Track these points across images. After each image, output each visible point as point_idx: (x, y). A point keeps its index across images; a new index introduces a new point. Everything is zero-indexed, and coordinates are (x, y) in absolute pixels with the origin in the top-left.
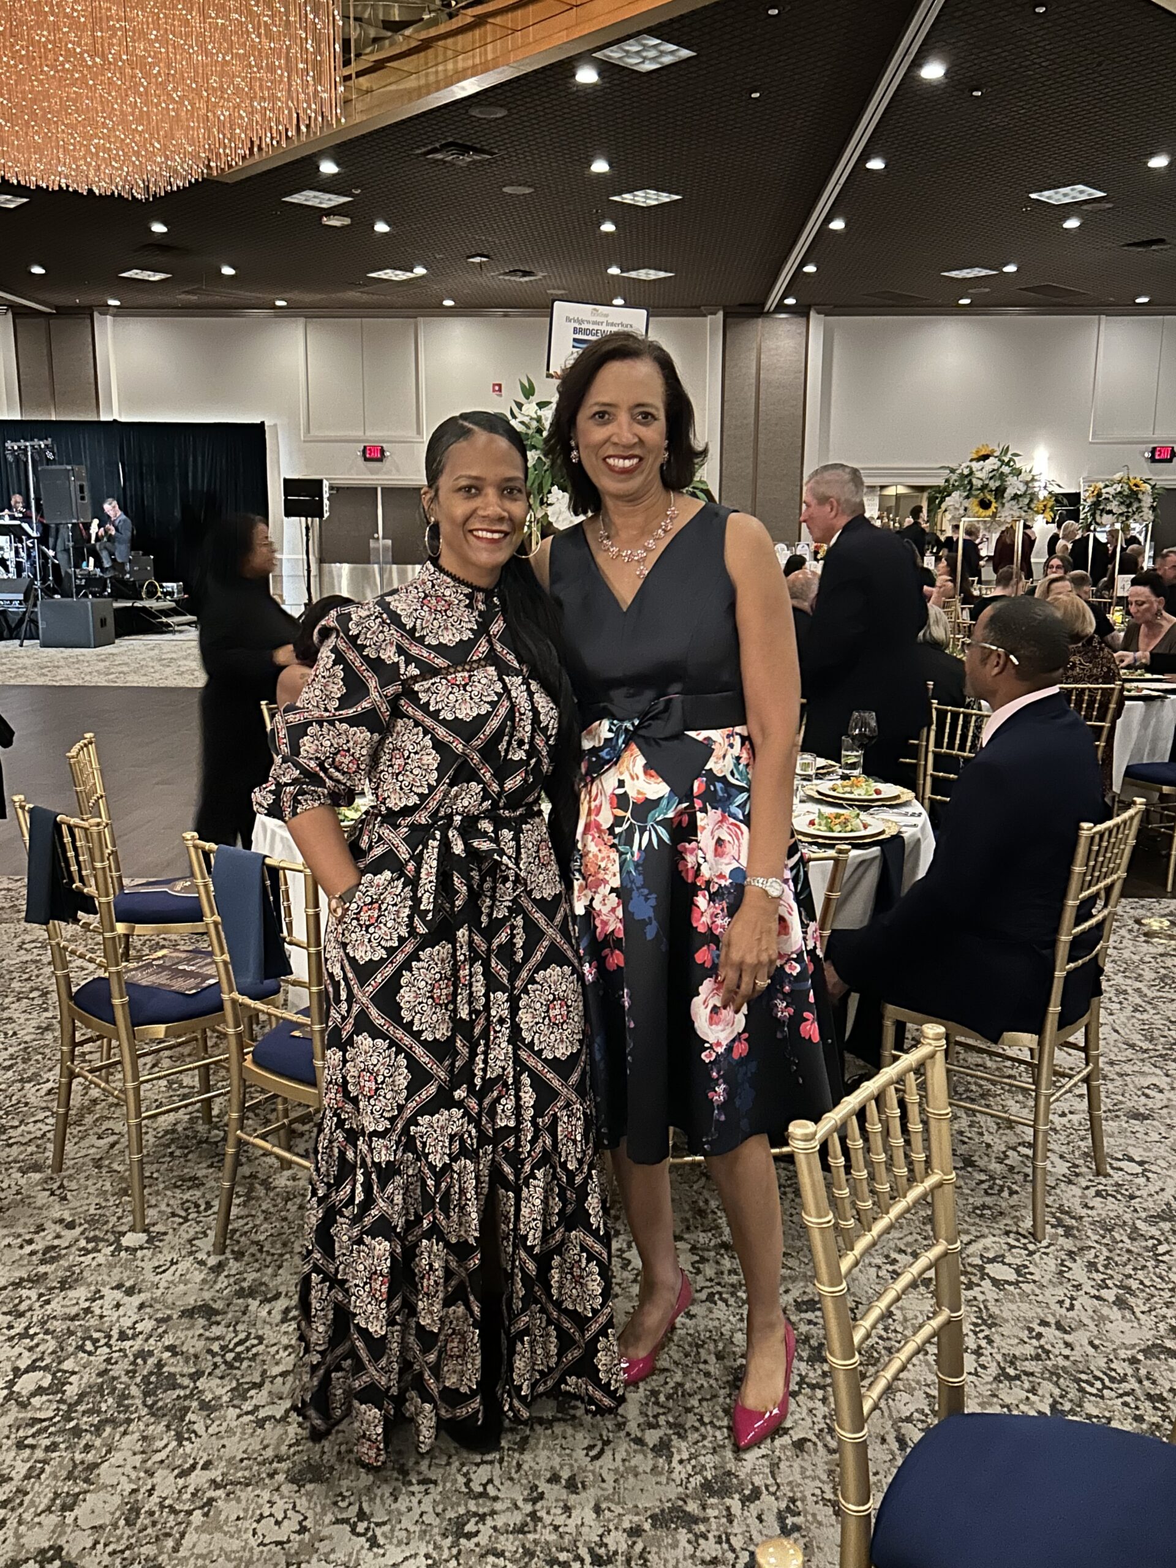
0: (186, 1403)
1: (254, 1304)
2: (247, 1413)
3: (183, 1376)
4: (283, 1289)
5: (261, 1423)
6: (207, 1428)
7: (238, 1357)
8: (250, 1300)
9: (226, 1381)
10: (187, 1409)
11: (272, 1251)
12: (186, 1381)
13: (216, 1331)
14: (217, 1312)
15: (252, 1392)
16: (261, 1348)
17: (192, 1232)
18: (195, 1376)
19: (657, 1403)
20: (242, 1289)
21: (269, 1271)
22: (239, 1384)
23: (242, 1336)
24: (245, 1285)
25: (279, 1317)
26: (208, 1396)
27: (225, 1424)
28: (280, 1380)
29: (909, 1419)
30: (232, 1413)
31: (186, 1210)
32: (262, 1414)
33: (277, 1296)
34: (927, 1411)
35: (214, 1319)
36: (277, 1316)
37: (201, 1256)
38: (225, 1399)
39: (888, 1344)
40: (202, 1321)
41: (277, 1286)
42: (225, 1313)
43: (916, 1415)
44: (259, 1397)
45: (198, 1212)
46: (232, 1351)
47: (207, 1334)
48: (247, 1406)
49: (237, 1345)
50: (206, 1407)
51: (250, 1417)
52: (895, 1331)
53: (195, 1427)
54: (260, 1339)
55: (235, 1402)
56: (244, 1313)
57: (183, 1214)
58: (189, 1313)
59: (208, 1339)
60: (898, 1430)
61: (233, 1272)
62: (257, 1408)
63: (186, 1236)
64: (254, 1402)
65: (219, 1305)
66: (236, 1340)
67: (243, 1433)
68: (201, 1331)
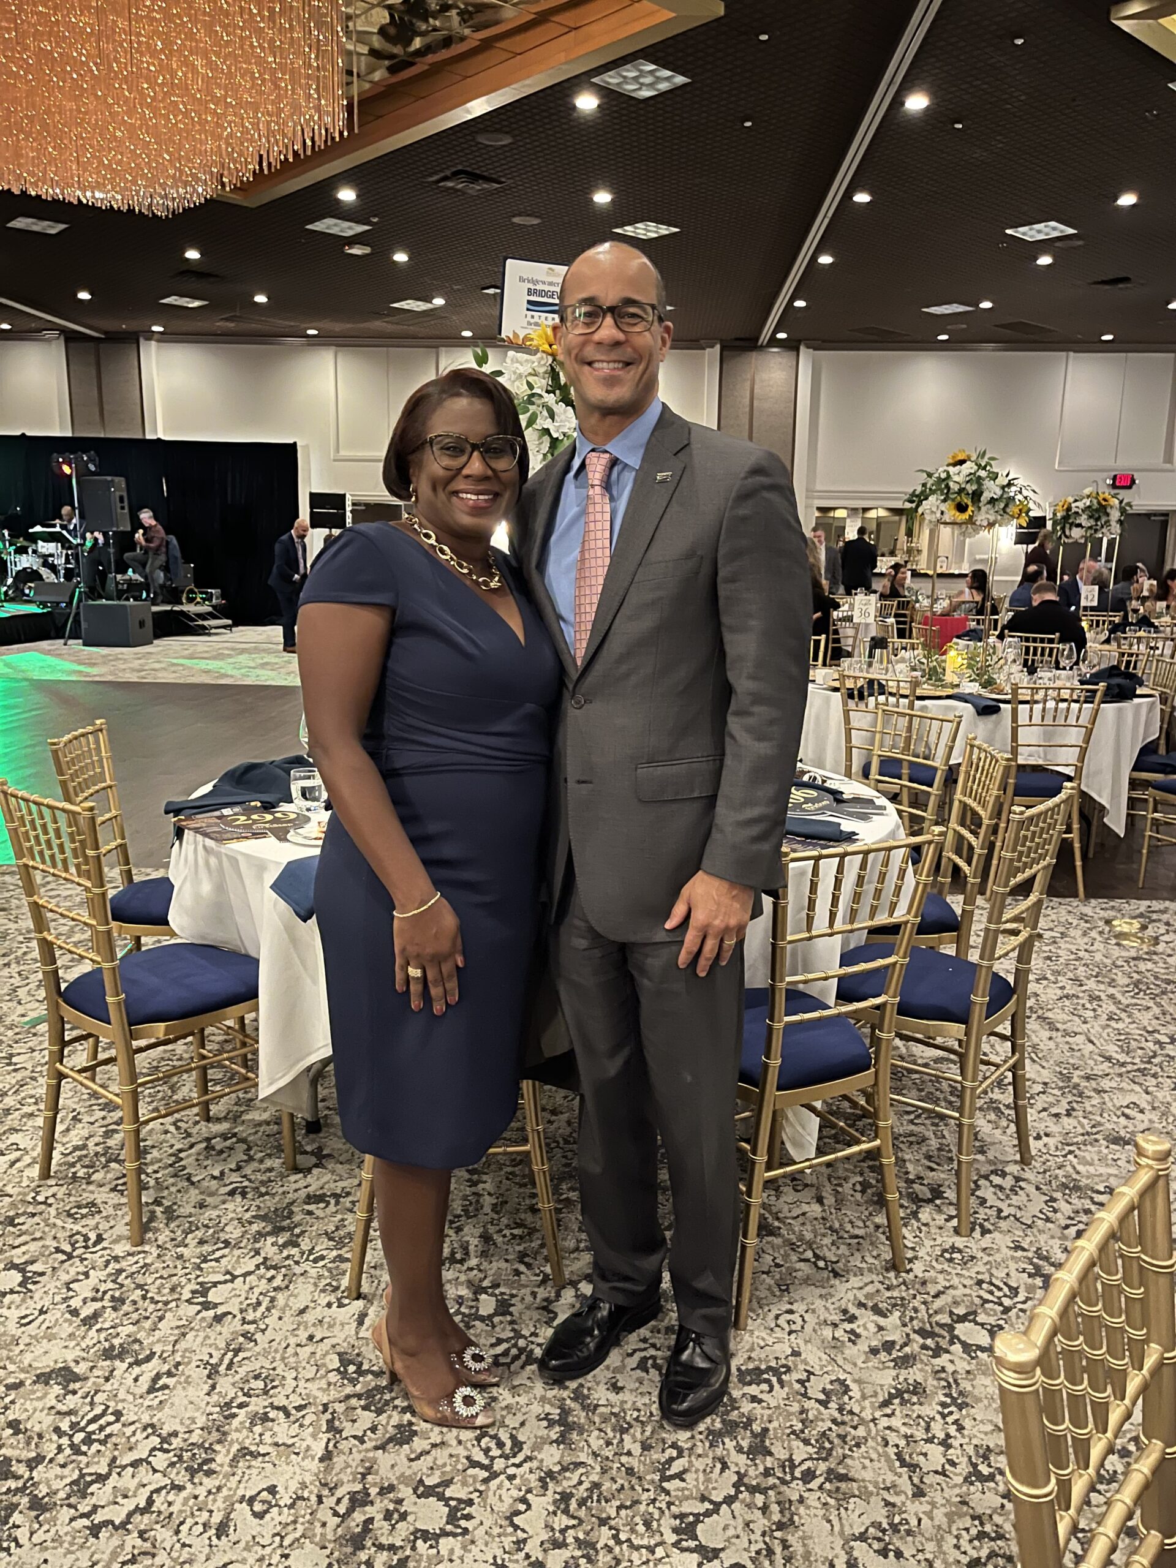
0: (15, 1500)
1: (121, 1366)
2: (83, 1516)
3: (19, 1461)
4: (157, 1349)
5: (95, 1531)
6: (32, 1534)
7: (88, 1441)
8: (117, 1363)
9: (66, 1471)
10: (13, 1508)
11: (157, 1298)
12: (21, 1469)
13: (71, 1402)
14: (77, 1378)
15: (94, 1488)
16: (117, 1427)
17: (73, 1271)
18: (32, 1464)
19: (566, 1512)
20: (112, 1347)
21: (147, 1324)
22: (82, 1476)
23: (98, 1410)
24: (116, 1342)
25: (145, 1387)
26: (43, 1490)
27: (53, 1531)
28: (130, 1470)
29: (862, 1537)
30: (66, 1513)
31: (73, 1245)
32: (98, 1518)
33: (148, 1359)
34: (885, 1525)
35: (72, 1386)
36: (145, 1383)
37: (75, 1303)
38: (62, 1495)
39: (841, 1430)
40: (57, 1390)
41: (153, 1343)
42: (86, 1379)
43: (871, 1530)
44: (101, 1494)
45: (86, 1247)
46: (82, 1430)
47: (60, 1407)
48: (84, 1508)
49: (90, 1422)
50: (38, 1506)
51: (86, 1522)
52: (851, 1412)
53: (18, 1533)
54: (118, 1414)
55: (73, 1500)
56: (107, 1379)
57: (68, 1249)
58: (43, 1378)
59: (59, 1413)
60: (849, 1553)
61: (107, 1325)
62: (95, 1508)
63: (65, 1278)
64: (94, 1500)
65: (81, 1369)
66: (90, 1416)
67: (72, 1544)
68: (54, 1402)
